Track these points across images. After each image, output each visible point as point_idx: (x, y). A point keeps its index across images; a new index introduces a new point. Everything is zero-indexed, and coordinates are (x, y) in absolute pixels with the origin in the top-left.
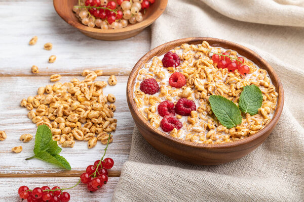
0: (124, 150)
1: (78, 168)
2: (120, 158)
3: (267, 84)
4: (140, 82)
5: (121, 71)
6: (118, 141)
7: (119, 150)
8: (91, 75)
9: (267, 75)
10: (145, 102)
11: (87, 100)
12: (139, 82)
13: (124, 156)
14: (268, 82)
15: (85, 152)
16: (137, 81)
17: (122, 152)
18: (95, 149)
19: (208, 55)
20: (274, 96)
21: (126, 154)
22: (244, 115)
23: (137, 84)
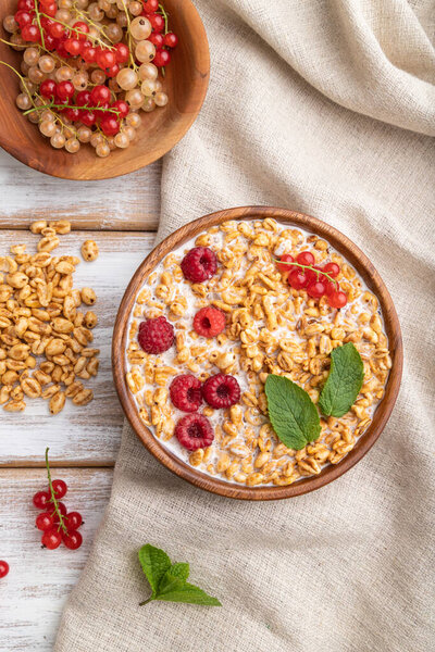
0: (112, 417)
1: (35, 457)
2: (107, 434)
3: (375, 338)
4: (139, 322)
5: (105, 221)
6: (102, 396)
7: (104, 416)
8: (48, 242)
9: (379, 309)
10: (147, 379)
11: (41, 307)
12: (135, 320)
13: (113, 429)
14: (378, 333)
15: (44, 420)
16: (131, 320)
17: (108, 421)
18: (63, 413)
19: (273, 250)
20: (385, 367)
21: (116, 426)
22: (326, 420)
23: (133, 325)
